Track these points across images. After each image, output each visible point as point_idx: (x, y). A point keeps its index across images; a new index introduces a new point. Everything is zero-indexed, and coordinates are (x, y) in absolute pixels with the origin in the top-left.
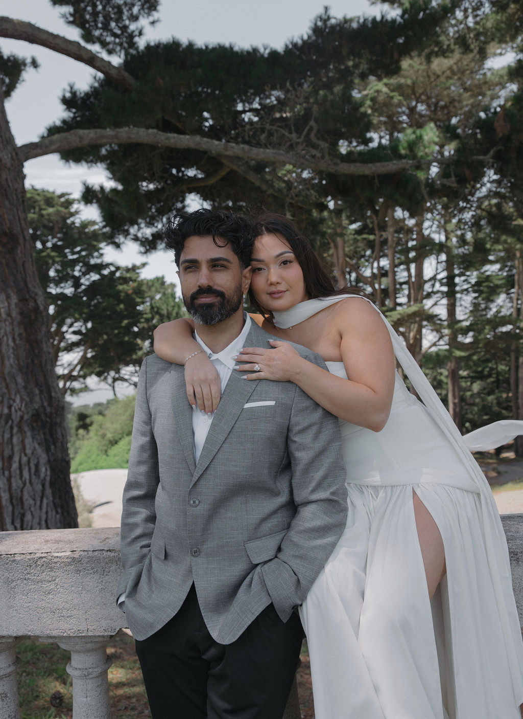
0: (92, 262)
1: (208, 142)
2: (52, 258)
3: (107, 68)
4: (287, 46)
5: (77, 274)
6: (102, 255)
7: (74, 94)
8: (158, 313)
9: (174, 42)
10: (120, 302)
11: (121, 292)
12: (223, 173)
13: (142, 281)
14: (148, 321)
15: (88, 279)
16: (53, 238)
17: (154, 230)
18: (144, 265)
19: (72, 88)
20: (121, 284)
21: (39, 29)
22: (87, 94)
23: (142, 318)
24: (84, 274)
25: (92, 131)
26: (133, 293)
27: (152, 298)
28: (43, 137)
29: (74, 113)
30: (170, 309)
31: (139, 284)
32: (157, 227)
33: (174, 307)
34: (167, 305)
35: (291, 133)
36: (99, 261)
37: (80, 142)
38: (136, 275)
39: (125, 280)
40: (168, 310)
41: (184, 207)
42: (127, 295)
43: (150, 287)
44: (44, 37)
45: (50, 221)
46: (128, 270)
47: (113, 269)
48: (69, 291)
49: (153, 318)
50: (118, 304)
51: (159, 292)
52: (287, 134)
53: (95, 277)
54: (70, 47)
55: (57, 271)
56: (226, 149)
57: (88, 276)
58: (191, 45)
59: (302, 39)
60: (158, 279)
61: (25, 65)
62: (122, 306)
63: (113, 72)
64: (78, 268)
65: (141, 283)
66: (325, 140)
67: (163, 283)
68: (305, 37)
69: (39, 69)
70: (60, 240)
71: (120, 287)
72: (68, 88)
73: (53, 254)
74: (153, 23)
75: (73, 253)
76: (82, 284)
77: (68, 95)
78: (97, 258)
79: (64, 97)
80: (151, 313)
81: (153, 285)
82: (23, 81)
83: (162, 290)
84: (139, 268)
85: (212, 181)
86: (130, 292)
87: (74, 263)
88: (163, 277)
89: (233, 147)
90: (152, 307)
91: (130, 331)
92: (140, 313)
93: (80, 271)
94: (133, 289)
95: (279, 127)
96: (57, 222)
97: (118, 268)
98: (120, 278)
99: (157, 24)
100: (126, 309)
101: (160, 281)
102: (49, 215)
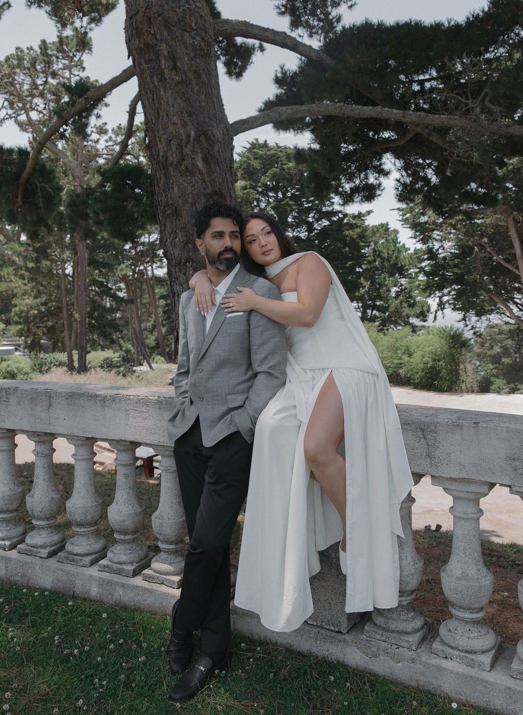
0: (324, 209)
1: (388, 111)
2: (290, 206)
3: (308, 52)
4: (468, 19)
5: (310, 220)
6: (333, 203)
7: (284, 73)
8: (379, 256)
9: (366, 22)
10: (346, 245)
11: (347, 236)
12: (410, 135)
13: (366, 227)
14: (370, 263)
15: (320, 224)
16: (292, 189)
17: (352, 185)
18: (369, 213)
19: (282, 69)
20: (347, 230)
21: (252, 25)
22: (295, 74)
23: (364, 260)
24: (317, 220)
25: (289, 107)
26: (357, 238)
27: (376, 243)
28: (260, 111)
29: (285, 90)
30: (390, 253)
31: (363, 229)
32: (355, 182)
33: (394, 251)
34: (388, 249)
35: (468, 99)
36: (330, 209)
37: (279, 117)
38: (361, 222)
39: (351, 226)
40: (388, 254)
41: (381, 164)
42: (352, 239)
43: (374, 234)
44: (257, 31)
45: (289, 174)
46: (354, 217)
47: (341, 216)
48: (303, 235)
49: (375, 261)
50: (344, 247)
51: (383, 238)
52: (463, 100)
53: (326, 223)
54: (277, 38)
55: (294, 218)
56: (404, 117)
57: (320, 222)
58: (380, 25)
59: (483, 11)
60: (382, 225)
61: (254, 49)
62: (347, 249)
63: (313, 55)
64: (312, 215)
65: (365, 229)
66: (500, 105)
67: (387, 229)
68: (486, 9)
69: (264, 52)
70: (298, 190)
71: (347, 232)
72: (280, 70)
73: (291, 202)
74: (351, 7)
75: (308, 202)
76: (315, 229)
77: (279, 75)
78: (328, 206)
79: (276, 76)
80: (374, 256)
81: (378, 231)
82: (252, 63)
83: (385, 236)
84: (364, 216)
85: (401, 143)
86: (355, 237)
87: (309, 210)
88: (387, 224)
89: (410, 115)
90: (374, 251)
91: (354, 271)
92: (364, 256)
93: (314, 217)
94: (358, 234)
95: (457, 94)
96: (295, 175)
97: (345, 215)
98: (347, 224)
99: (355, 7)
100: (351, 252)
101: (385, 227)
102: (288, 169)
